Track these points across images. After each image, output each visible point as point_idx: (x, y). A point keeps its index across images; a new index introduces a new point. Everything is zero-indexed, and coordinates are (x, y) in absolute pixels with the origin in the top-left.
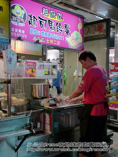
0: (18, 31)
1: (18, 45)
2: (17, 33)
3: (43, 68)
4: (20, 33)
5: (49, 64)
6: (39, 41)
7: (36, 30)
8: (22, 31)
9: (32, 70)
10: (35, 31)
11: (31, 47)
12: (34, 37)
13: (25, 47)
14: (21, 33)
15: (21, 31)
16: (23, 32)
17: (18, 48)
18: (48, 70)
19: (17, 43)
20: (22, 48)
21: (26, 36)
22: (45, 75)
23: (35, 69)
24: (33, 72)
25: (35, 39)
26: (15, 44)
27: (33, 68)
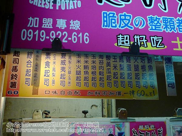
0: (55, 23)
1: (51, 69)
2: (48, 31)
4: (62, 31)
6: (142, 48)
7: (125, 15)
8: (71, 22)
10: (123, 17)
11: (105, 71)
12: (120, 36)
13: (78, 73)
14: (67, 29)
15: (68, 24)
16: (76, 25)
17: (51, 78)
19: (47, 64)
20: (67, 80)
21: (86, 38)
25: (124, 44)
26: (37, 67)
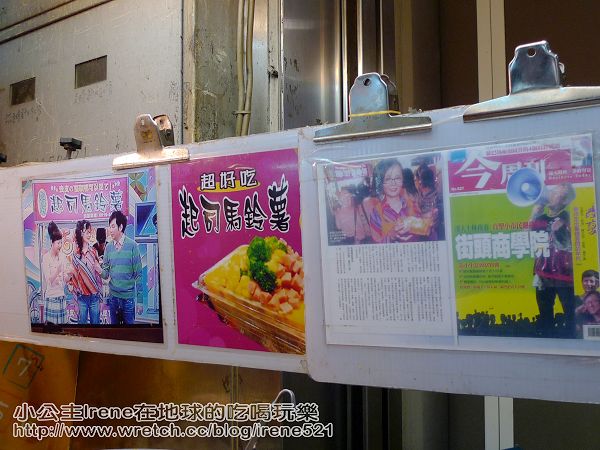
3: (415, 223)
5: (540, 144)
9: (260, 255)
18: (540, 244)
22: (477, 325)
23: (295, 241)
24: (266, 282)
27: (268, 233)
